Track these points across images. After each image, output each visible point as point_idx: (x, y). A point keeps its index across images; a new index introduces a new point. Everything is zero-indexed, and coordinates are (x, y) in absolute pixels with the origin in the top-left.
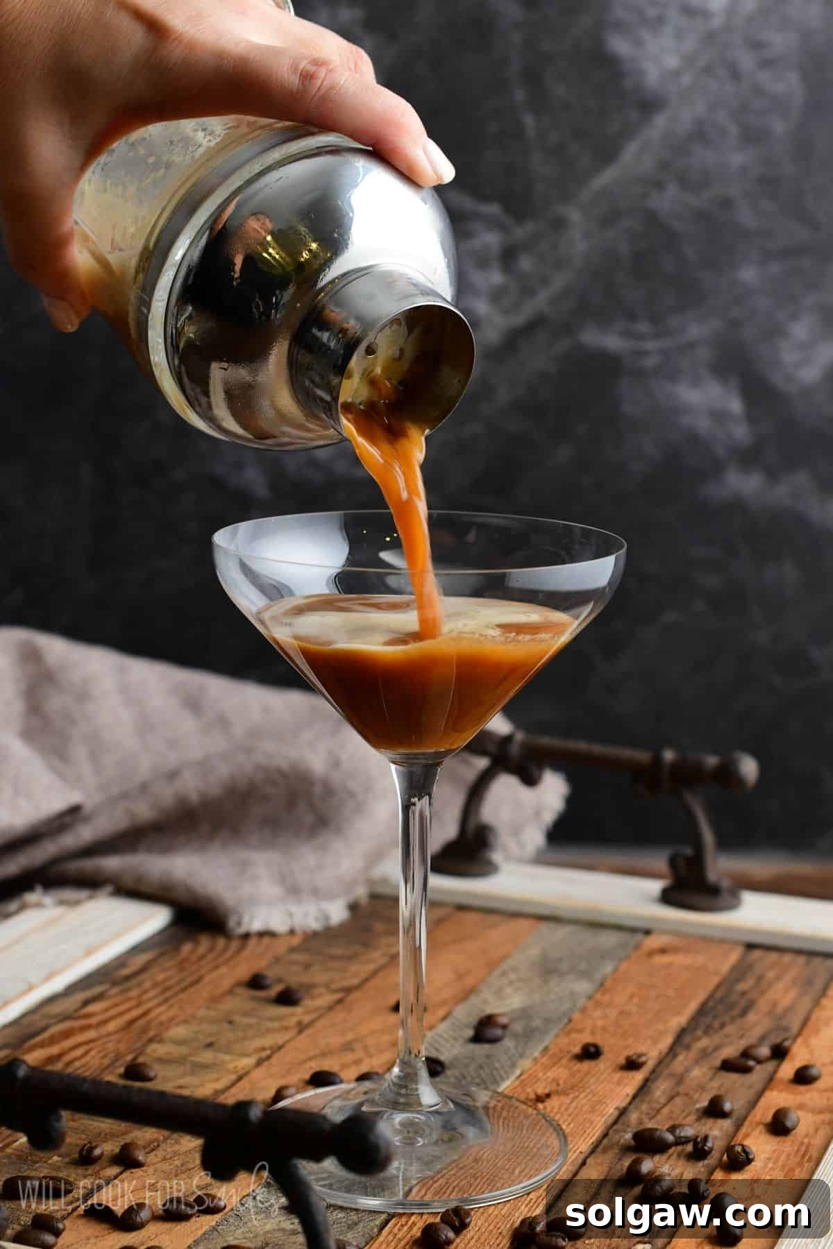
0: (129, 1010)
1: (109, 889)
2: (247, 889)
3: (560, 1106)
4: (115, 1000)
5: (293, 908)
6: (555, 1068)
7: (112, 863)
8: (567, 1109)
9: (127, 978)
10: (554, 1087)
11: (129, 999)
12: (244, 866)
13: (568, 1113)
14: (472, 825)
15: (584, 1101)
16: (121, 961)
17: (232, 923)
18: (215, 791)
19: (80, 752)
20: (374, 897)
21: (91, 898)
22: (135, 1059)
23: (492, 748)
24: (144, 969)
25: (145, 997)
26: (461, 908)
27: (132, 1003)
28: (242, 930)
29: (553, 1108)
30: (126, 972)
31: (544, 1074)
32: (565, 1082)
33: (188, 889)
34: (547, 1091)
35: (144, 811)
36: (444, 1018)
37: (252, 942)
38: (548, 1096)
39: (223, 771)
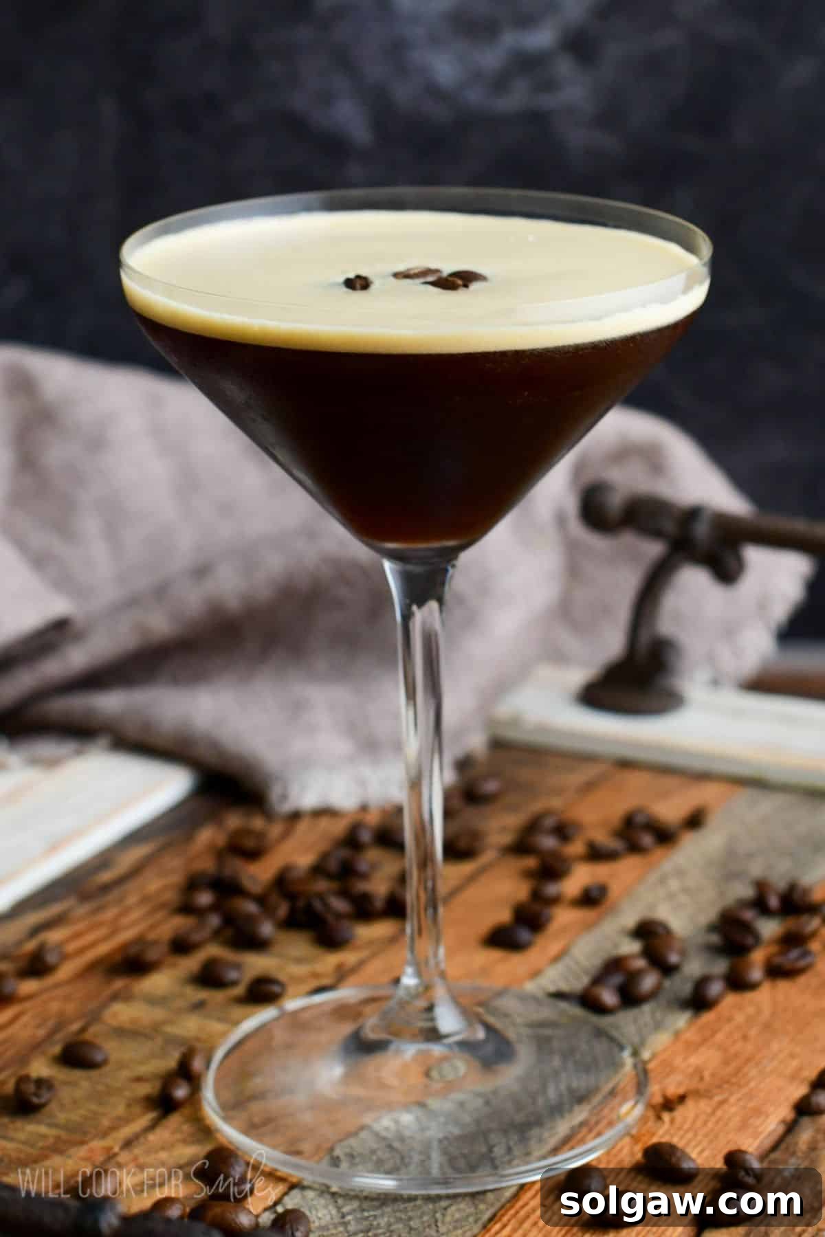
0: (93, 945)
1: (103, 741)
2: (299, 745)
3: (697, 1117)
4: (80, 926)
5: (367, 771)
6: (703, 1049)
7: (110, 702)
8: (705, 1123)
9: (106, 888)
10: (694, 1084)
11: (101, 924)
12: (298, 708)
13: (705, 1130)
14: (644, 638)
15: (733, 1110)
16: (104, 859)
17: (274, 794)
18: (264, 593)
19: (90, 525)
20: (498, 745)
21: (79, 753)
22: (83, 1030)
23: (669, 526)
24: (135, 872)
25: (125, 921)
26: (625, 764)
27: (103, 931)
28: (286, 807)
29: (684, 1122)
30: (106, 876)
31: (685, 1059)
32: (713, 1075)
33: (214, 745)
34: (681, 1091)
35: (160, 624)
36: (556, 959)
37: (302, 826)
38: (682, 1099)
39: (274, 564)
